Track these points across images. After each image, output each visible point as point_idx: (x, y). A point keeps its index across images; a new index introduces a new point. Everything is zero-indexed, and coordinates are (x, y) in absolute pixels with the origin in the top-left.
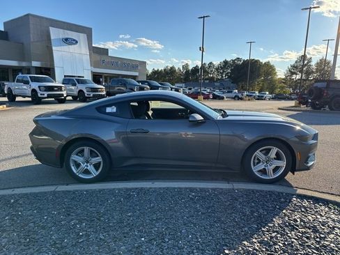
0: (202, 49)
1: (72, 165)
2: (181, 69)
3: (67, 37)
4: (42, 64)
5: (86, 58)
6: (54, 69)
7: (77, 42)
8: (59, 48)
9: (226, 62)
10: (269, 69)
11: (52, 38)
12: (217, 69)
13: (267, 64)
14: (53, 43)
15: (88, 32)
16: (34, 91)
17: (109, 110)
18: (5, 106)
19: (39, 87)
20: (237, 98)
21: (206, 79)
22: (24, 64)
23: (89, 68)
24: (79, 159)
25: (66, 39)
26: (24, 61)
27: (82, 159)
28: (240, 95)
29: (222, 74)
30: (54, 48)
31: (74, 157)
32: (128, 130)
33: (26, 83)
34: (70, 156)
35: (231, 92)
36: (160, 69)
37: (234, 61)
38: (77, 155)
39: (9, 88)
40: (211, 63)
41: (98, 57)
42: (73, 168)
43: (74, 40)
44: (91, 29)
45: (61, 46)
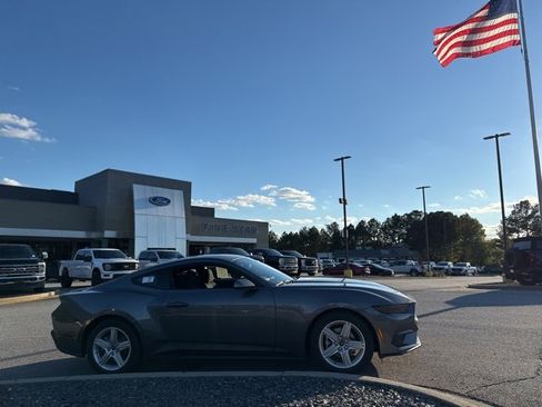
0: (344, 201)
1: (94, 351)
2: (326, 230)
3: (155, 195)
4: (118, 234)
6: (133, 240)
7: (169, 202)
8: (143, 211)
9: (396, 218)
10: (469, 226)
11: (136, 197)
12: (384, 229)
13: (466, 218)
14: (135, 205)
15: (185, 188)
16: (96, 271)
17: (145, 280)
18: (53, 293)
19: (104, 265)
20: (414, 273)
21: (367, 245)
22: (94, 235)
23: (184, 235)
24: (104, 344)
25: (155, 199)
27: (107, 344)
28: (419, 269)
29: (393, 236)
30: (136, 212)
31: (99, 341)
32: (165, 304)
33: (88, 259)
34: (93, 340)
35: (404, 263)
36: (294, 232)
37: (409, 215)
38: (103, 338)
39: (66, 269)
40: (373, 220)
41: (198, 220)
42: (95, 356)
43: (166, 199)
44: (190, 183)
45: (146, 207)
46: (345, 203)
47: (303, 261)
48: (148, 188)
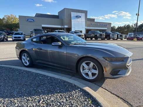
2: (133, 25)
3: (77, 15)
5: (84, 23)
7: (81, 17)
14: (72, 18)
15: (86, 12)
22: (63, 27)
23: (85, 27)
25: (77, 16)
26: (62, 26)
27: (25, 58)
30: (72, 20)
36: (122, 26)
41: (89, 22)
42: (23, 61)
43: (80, 16)
44: (87, 11)
45: (75, 19)
46: (138, 15)
47: (119, 35)
48: (75, 13)
